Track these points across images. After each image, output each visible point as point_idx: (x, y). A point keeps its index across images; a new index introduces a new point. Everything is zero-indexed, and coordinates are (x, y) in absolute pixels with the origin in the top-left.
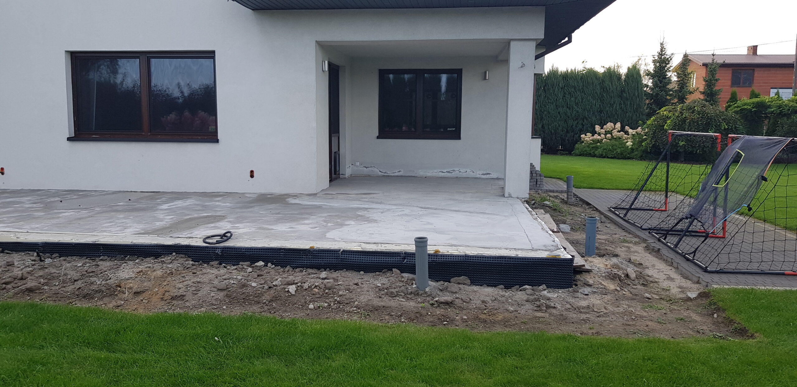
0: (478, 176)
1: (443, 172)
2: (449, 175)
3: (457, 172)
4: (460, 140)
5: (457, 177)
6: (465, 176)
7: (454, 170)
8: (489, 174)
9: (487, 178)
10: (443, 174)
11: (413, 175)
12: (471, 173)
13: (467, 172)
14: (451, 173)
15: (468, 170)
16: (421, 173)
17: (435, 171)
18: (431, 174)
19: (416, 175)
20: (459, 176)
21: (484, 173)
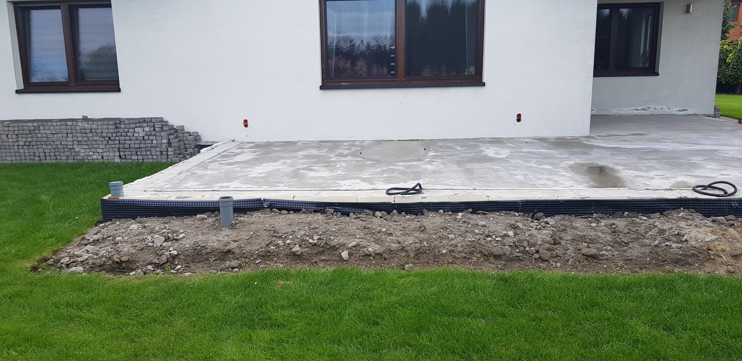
0: (674, 113)
1: (637, 110)
2: (643, 112)
3: (652, 109)
4: (657, 77)
5: (652, 115)
6: (660, 113)
7: (649, 107)
8: (686, 110)
9: (683, 114)
10: (638, 111)
11: (606, 114)
12: (668, 110)
13: (663, 109)
14: (646, 110)
15: (664, 107)
16: (615, 111)
17: (630, 109)
18: (625, 112)
19: (608, 114)
20: (654, 113)
21: (681, 109)
